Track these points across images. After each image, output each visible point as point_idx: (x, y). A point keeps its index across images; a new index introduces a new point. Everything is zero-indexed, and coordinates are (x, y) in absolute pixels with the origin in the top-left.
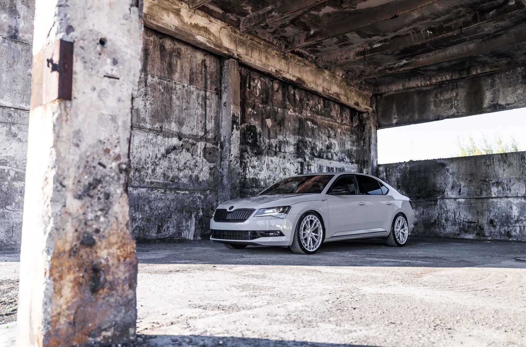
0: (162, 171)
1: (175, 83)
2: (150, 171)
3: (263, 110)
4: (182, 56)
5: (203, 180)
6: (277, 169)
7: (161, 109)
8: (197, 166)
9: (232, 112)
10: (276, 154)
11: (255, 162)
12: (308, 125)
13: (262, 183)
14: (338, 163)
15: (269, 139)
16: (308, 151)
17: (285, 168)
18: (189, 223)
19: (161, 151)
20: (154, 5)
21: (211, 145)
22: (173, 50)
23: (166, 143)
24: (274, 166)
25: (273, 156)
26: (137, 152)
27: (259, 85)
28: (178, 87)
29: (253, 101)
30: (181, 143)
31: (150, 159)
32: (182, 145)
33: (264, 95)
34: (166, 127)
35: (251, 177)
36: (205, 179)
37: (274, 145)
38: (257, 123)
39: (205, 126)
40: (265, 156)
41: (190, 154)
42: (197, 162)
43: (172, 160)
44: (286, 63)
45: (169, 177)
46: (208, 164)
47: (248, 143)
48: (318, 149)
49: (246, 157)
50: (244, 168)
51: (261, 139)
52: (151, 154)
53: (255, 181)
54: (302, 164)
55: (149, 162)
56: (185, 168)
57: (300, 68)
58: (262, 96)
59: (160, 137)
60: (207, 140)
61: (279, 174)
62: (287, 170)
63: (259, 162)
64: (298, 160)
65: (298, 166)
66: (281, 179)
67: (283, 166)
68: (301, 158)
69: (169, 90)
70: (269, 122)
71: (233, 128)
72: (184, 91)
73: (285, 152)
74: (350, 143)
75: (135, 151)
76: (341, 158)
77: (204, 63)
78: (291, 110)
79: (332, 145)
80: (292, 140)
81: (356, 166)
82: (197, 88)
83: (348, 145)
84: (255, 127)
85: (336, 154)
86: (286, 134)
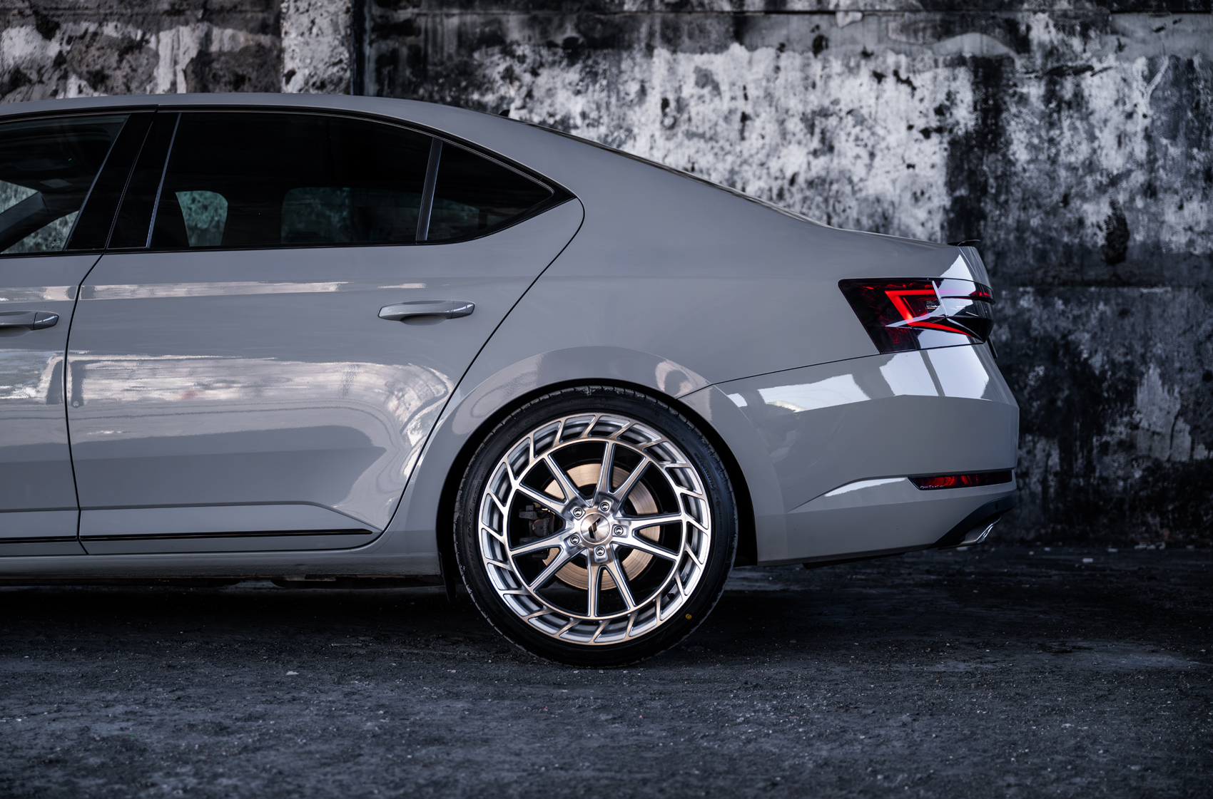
6: (756, 126)
10: (741, 28)
11: (562, 96)
17: (824, 113)
21: (243, 38)
24: (724, 104)
25: (720, 48)
30: (54, 48)
32: (60, 60)
40: (650, 50)
49: (495, 72)
54: (989, 74)
61: (774, 151)
62: (850, 120)
63: (596, 93)
64: (951, 45)
65: (954, 86)
66: (793, 181)
67: (805, 102)
68: (984, 31)
73: (822, 9)
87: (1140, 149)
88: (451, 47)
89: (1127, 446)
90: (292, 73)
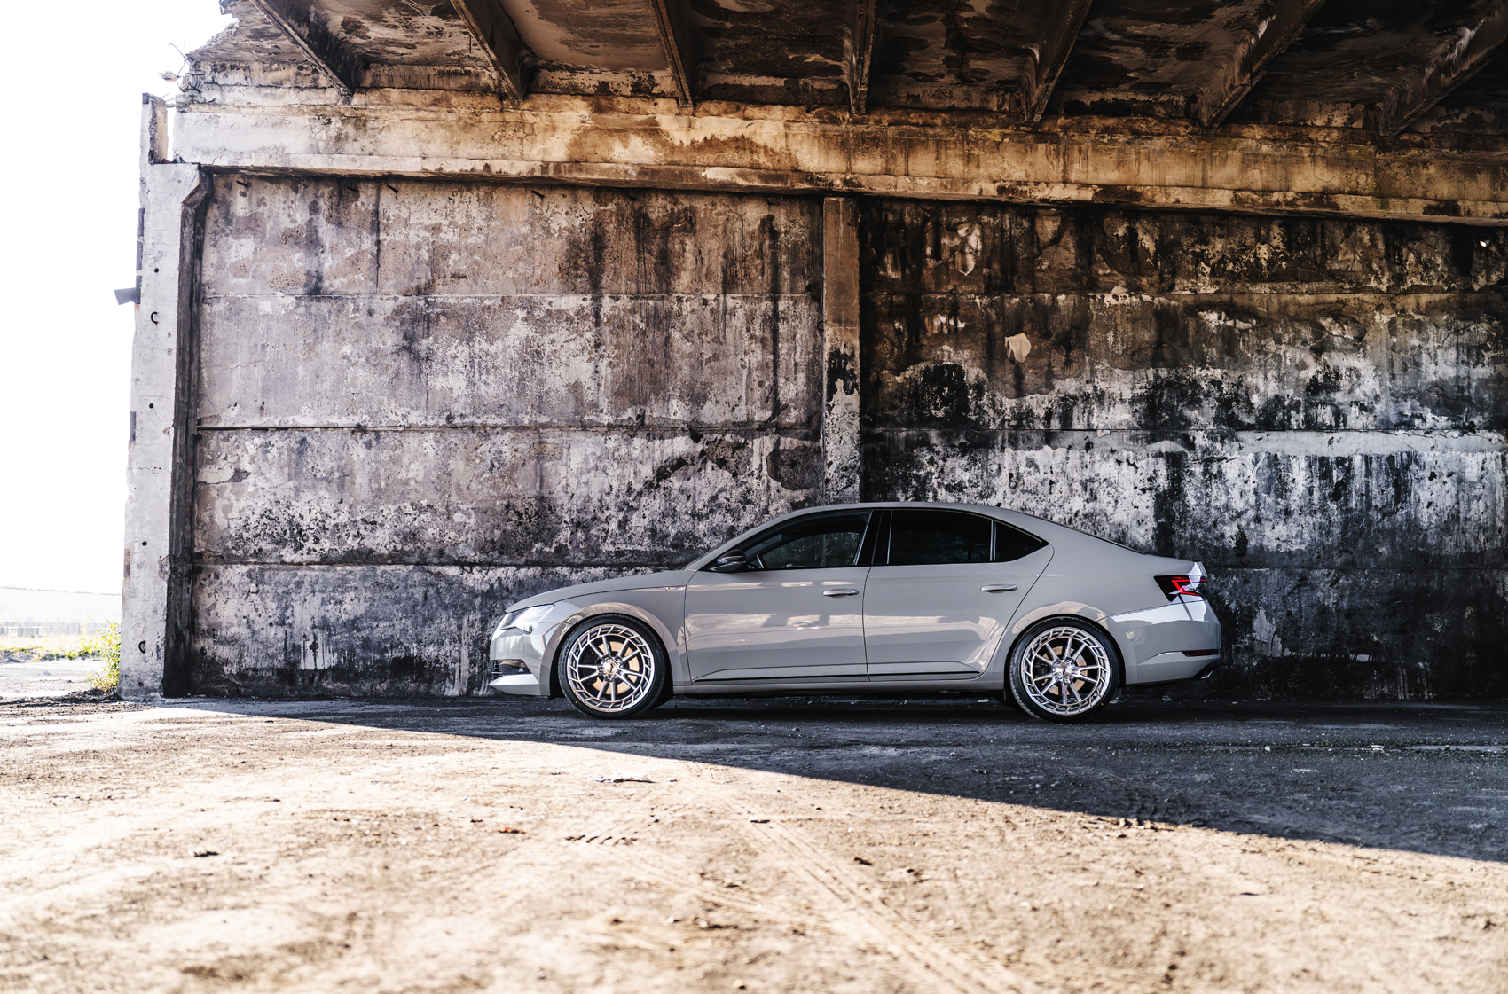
0: (646, 522)
1: (680, 300)
2: (613, 526)
3: (992, 313)
4: (698, 227)
6: (1057, 487)
7: (640, 372)
8: (749, 502)
9: (827, 346)
10: (1049, 438)
11: (959, 472)
12: (1202, 325)
14: (1380, 436)
15: (1020, 392)
16: (1203, 416)
17: (1092, 480)
19: (643, 475)
20: (586, 132)
21: (796, 442)
22: (673, 218)
23: (657, 455)
24: (1041, 476)
25: (1039, 448)
26: (578, 484)
27: (975, 241)
28: (687, 307)
29: (951, 292)
30: (699, 447)
31: (612, 496)
32: (703, 453)
33: (996, 266)
34: (655, 415)
37: (1040, 412)
38: (966, 354)
39: (776, 393)
40: (1003, 448)
41: (727, 474)
42: (749, 490)
43: (675, 493)
44: (1057, 151)
45: (666, 536)
46: (787, 493)
47: (932, 421)
48: (1255, 399)
49: (925, 460)
51: (985, 400)
52: (615, 484)
54: (1175, 461)
55: (611, 505)
56: (712, 511)
57: (1120, 151)
58: (985, 270)
59: (638, 442)
60: (782, 430)
61: (1066, 500)
62: (1105, 484)
63: (976, 471)
64: (1155, 447)
65: (1157, 467)
66: (1076, 515)
67: (1082, 475)
68: (1172, 439)
69: (661, 321)
70: (1019, 345)
71: (832, 390)
72: (707, 314)
73: (1090, 428)
74: (1452, 354)
75: (573, 482)
76: (1394, 419)
77: (767, 225)
78: (1117, 290)
79: (1338, 377)
80: (1123, 385)
81: (1495, 436)
82: (746, 298)
83: (1441, 366)
84: (957, 369)
85: (1362, 408)
86: (1093, 372)
87: (1252, 499)
88: (902, 447)
89: (1250, 649)
90: (831, 463)
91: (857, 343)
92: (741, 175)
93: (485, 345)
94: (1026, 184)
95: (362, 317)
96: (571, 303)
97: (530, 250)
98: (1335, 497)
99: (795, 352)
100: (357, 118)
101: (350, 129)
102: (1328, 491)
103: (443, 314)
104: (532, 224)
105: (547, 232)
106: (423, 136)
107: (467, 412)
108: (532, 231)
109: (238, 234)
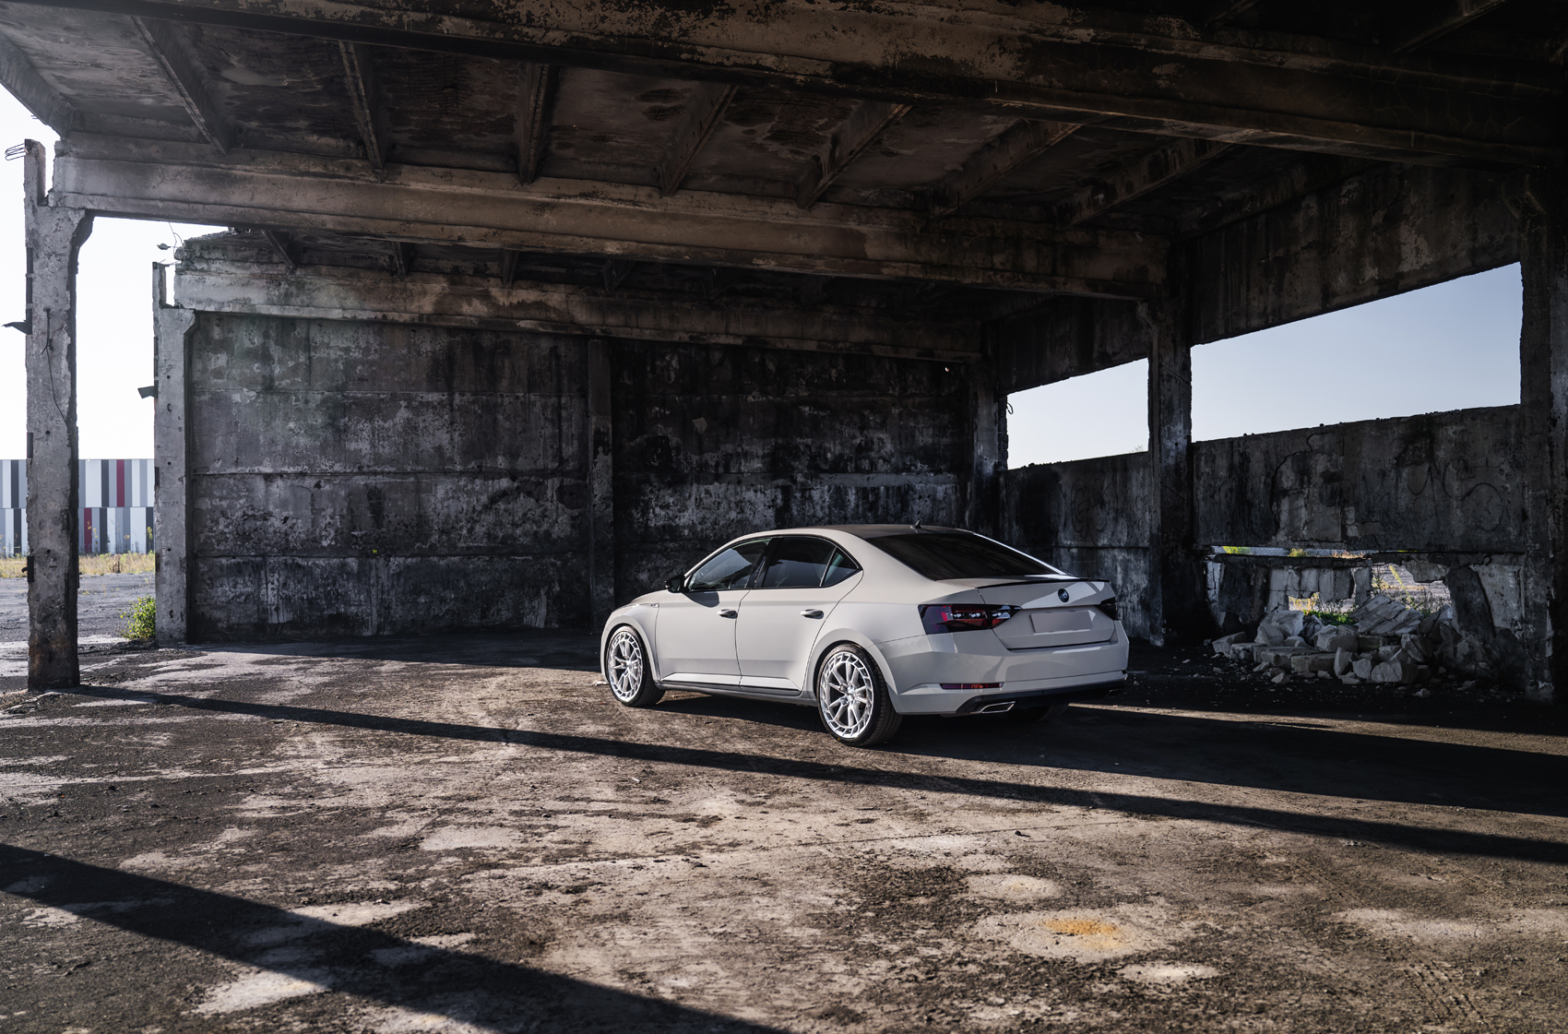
0: (484, 529)
1: (502, 396)
2: (464, 532)
3: (685, 405)
4: (512, 352)
5: (559, 537)
6: (722, 505)
7: (478, 439)
8: (546, 516)
9: (592, 426)
10: (717, 478)
11: (667, 497)
12: (801, 413)
13: (686, 532)
14: (894, 476)
15: (701, 452)
16: (801, 465)
17: (741, 502)
18: (535, 603)
19: (482, 501)
20: (445, 295)
21: (573, 481)
22: (496, 347)
23: (490, 489)
24: (713, 499)
25: (711, 484)
26: (442, 507)
27: (675, 363)
28: (507, 400)
29: (661, 393)
30: (516, 484)
31: (463, 514)
32: (518, 488)
33: (687, 378)
34: (488, 465)
35: (661, 523)
36: (562, 535)
37: (712, 463)
38: (670, 429)
39: (561, 452)
40: (692, 485)
41: (532, 500)
43: (501, 512)
44: (722, 315)
45: (497, 537)
46: (569, 511)
47: (651, 468)
48: (829, 455)
49: (648, 490)
50: (642, 511)
51: (681, 456)
52: (465, 506)
53: (671, 531)
54: (786, 491)
55: (463, 519)
56: (524, 522)
57: (757, 316)
58: (681, 381)
59: (478, 481)
60: (564, 474)
61: (727, 513)
63: (677, 496)
64: (775, 482)
65: (777, 494)
66: (733, 521)
67: (736, 498)
68: (784, 478)
69: (490, 409)
70: (700, 424)
71: (596, 453)
72: (519, 404)
73: (740, 472)
74: (931, 431)
75: (439, 506)
76: (901, 466)
77: (554, 351)
78: (755, 393)
79: (873, 443)
80: (758, 449)
81: (951, 476)
82: (541, 396)
83: (925, 438)
84: (665, 438)
85: (885, 460)
86: (742, 440)
87: (827, 511)
88: (634, 484)
90: (595, 494)
91: (610, 426)
92: (541, 325)
93: (381, 423)
94: (705, 334)
95: (300, 404)
96: (434, 397)
97: (408, 365)
98: (870, 509)
99: (570, 428)
100: (299, 282)
101: (293, 290)
102: (867, 506)
103: (354, 403)
104: (409, 349)
105: (419, 353)
106: (342, 295)
107: (372, 463)
108: (409, 352)
109: (216, 351)
